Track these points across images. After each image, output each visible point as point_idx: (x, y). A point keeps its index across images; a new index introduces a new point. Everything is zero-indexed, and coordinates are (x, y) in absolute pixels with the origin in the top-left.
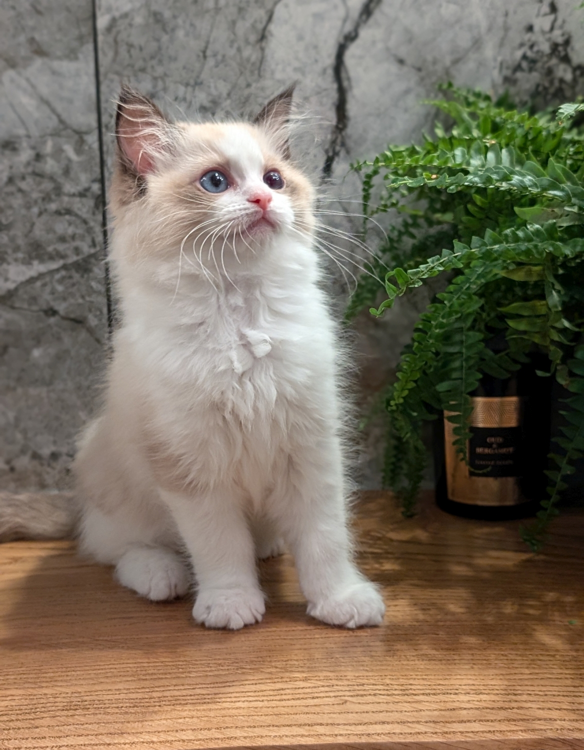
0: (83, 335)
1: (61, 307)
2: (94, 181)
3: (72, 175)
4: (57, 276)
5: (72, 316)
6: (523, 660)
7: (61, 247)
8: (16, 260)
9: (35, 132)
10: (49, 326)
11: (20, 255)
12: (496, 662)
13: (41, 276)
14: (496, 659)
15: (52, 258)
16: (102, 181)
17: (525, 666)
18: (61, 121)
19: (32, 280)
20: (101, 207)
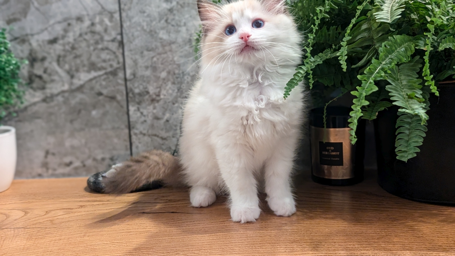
0: (115, 104)
1: (105, 92)
2: (118, 34)
3: (108, 32)
4: (103, 78)
5: (110, 95)
6: (310, 247)
7: (104, 65)
8: (84, 71)
9: (91, 13)
10: (99, 100)
11: (86, 69)
12: (297, 248)
13: (95, 78)
14: (297, 247)
15: (100, 69)
16: (121, 34)
17: (310, 250)
18: (103, 8)
19: (91, 80)
20: (121, 46)
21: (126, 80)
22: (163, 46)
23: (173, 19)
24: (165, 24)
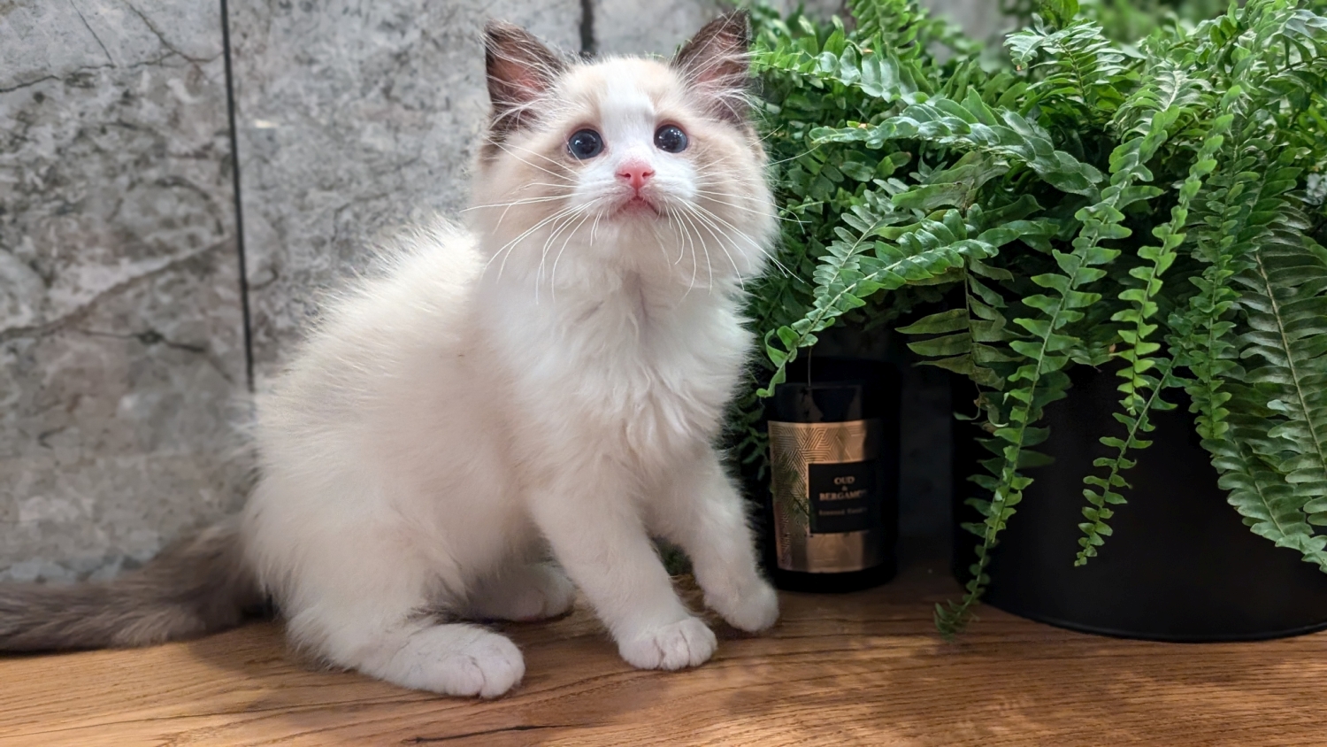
0: (205, 370)
1: (168, 329)
2: (219, 134)
3: (184, 124)
4: (161, 281)
5: (186, 341)
7: (166, 236)
8: (92, 258)
9: (122, 60)
10: (149, 359)
11: (99, 251)
13: (133, 282)
15: (151, 253)
16: (232, 133)
18: (164, 43)
19: (118, 289)
20: (230, 174)
21: (244, 286)
22: (376, 173)
23: (411, 87)
24: (383, 103)
